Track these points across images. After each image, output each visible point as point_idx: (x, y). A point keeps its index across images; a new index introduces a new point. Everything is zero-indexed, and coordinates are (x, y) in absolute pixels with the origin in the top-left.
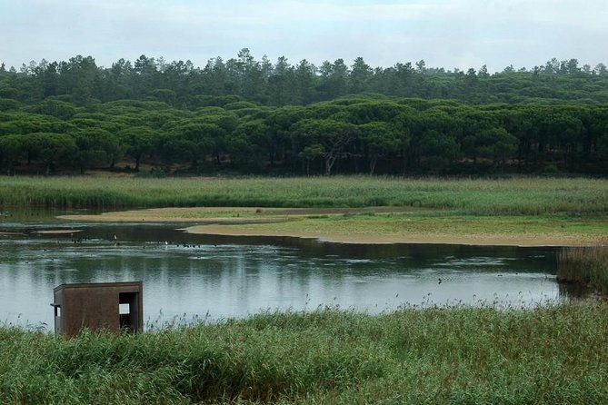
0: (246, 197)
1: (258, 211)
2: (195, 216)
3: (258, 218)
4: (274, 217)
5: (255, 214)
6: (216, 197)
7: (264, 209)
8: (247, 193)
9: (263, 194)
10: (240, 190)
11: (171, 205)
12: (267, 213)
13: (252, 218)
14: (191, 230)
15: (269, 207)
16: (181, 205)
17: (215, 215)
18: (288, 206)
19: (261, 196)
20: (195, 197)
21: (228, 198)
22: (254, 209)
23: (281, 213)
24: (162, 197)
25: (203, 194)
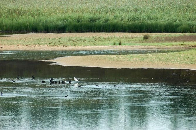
0: (129, 20)
1: (146, 38)
2: (65, 44)
3: (146, 46)
4: (167, 45)
5: (140, 42)
6: (92, 20)
7: (153, 35)
8: (132, 14)
9: (152, 16)
10: (123, 11)
11: (34, 29)
12: (157, 40)
13: (137, 46)
14: (60, 62)
15: (160, 32)
16: (47, 29)
17: (90, 42)
18: (185, 31)
19: (149, 18)
20: (65, 20)
21: (107, 21)
22: (141, 35)
23: (175, 39)
24: (22, 19)
25: (74, 16)
